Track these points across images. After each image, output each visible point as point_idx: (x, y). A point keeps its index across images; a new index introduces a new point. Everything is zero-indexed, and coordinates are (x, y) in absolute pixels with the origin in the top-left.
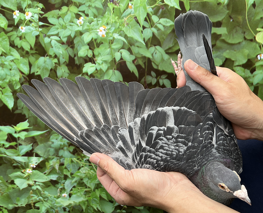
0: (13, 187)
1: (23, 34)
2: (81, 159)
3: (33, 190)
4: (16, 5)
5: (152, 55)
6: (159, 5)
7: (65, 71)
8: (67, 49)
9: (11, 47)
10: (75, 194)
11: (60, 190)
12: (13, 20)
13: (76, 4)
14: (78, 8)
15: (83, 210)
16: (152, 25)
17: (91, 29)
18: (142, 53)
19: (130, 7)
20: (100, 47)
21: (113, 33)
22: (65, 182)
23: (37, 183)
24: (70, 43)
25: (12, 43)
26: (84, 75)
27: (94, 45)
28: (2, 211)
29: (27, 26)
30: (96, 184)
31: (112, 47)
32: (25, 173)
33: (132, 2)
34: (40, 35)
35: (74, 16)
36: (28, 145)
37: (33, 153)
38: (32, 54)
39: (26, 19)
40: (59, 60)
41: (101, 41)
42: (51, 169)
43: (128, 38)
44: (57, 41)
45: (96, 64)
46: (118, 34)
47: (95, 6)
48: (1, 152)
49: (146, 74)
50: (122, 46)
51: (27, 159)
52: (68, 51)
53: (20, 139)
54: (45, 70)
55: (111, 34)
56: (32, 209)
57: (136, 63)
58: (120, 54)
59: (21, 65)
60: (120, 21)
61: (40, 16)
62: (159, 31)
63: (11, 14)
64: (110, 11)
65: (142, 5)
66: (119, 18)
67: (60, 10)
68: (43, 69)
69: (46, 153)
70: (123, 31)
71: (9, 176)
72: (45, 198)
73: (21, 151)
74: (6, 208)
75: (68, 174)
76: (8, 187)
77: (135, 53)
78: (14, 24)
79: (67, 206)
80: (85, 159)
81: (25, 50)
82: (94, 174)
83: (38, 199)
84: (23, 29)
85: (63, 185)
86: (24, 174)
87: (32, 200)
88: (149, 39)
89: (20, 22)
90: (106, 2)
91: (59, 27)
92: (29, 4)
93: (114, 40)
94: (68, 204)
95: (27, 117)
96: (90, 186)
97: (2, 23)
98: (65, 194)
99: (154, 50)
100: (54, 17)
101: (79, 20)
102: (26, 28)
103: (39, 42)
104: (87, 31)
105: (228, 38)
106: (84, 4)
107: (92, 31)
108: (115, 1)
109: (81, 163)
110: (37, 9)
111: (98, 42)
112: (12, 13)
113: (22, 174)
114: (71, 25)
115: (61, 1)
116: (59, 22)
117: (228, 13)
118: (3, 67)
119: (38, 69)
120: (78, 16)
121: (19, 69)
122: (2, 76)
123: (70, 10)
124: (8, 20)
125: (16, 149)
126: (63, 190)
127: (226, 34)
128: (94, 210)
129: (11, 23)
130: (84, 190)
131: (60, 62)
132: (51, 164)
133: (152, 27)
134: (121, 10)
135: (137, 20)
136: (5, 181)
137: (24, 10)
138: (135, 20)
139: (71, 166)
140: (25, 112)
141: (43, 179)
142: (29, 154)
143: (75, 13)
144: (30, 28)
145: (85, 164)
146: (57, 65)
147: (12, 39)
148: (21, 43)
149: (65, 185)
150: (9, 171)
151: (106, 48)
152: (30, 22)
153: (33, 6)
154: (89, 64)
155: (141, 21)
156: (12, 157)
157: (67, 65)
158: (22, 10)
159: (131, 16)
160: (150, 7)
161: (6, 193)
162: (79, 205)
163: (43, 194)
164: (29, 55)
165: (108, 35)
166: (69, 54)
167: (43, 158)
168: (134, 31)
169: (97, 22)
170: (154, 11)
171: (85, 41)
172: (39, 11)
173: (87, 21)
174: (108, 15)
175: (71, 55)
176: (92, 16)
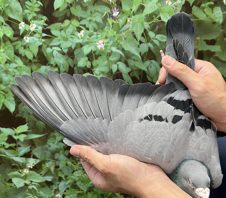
0: (11, 185)
1: (27, 44)
2: (75, 163)
3: (29, 190)
4: (22, 17)
6: (156, 22)
8: (67, 60)
9: (15, 55)
10: (68, 195)
11: (55, 190)
12: (19, 30)
13: (77, 18)
14: (79, 22)
16: (149, 40)
17: (90, 42)
18: (138, 67)
19: (128, 23)
20: (98, 59)
21: (111, 46)
22: (59, 183)
23: (33, 183)
24: (71, 54)
25: (16, 51)
27: (93, 56)
29: (31, 37)
30: (88, 187)
31: (110, 59)
32: (23, 173)
33: (130, 18)
34: (43, 45)
35: (76, 29)
36: (26, 147)
37: (31, 154)
38: (34, 63)
39: (31, 30)
40: (59, 69)
41: (99, 54)
42: (46, 170)
43: (125, 52)
44: (58, 51)
45: (93, 74)
46: (116, 47)
47: (95, 21)
48: (2, 152)
50: (119, 59)
51: (25, 160)
52: (69, 61)
53: (19, 141)
55: (109, 48)
57: (132, 75)
58: (117, 66)
59: (24, 72)
60: (118, 35)
61: (44, 28)
62: (155, 46)
63: (17, 25)
64: (109, 26)
65: (139, 21)
66: (117, 32)
67: (62, 23)
69: (43, 156)
70: (121, 45)
71: (7, 175)
73: (19, 152)
75: (63, 176)
76: (6, 185)
77: (131, 66)
78: (20, 34)
80: (79, 163)
81: (28, 59)
82: (87, 178)
84: (27, 39)
85: (57, 186)
86: (21, 174)
88: (145, 53)
89: (26, 33)
91: (61, 39)
92: (34, 16)
93: (112, 53)
95: (27, 121)
96: (82, 189)
97: (8, 33)
98: (59, 195)
99: (149, 64)
100: (57, 30)
101: (80, 33)
102: (30, 39)
103: (42, 52)
104: (87, 43)
105: (222, 56)
106: (86, 18)
107: (92, 44)
108: (115, 17)
109: (75, 167)
110: (42, 21)
111: (97, 54)
112: (18, 24)
113: (19, 174)
114: (72, 38)
115: (64, 15)
116: (61, 34)
117: (223, 32)
118: (7, 74)
120: (79, 30)
122: (5, 82)
123: (72, 24)
124: (14, 30)
125: (15, 150)
126: (57, 191)
127: (220, 52)
129: (17, 33)
130: (76, 192)
131: (61, 70)
132: (47, 166)
133: (148, 42)
134: (120, 25)
135: (135, 35)
136: (4, 179)
137: (29, 22)
138: (132, 35)
139: (66, 169)
140: (26, 116)
141: (39, 179)
142: (27, 155)
143: (76, 27)
144: (34, 38)
145: (79, 168)
147: (17, 48)
148: (25, 51)
149: (59, 186)
150: (8, 170)
151: (104, 60)
152: (34, 33)
153: (38, 18)
155: (138, 37)
156: (11, 157)
158: (27, 22)
159: (129, 31)
160: (147, 23)
161: (4, 191)
163: (38, 194)
164: (32, 64)
165: (106, 48)
166: (69, 64)
167: (39, 160)
168: (131, 45)
169: (96, 35)
170: (151, 28)
171: (84, 53)
172: (43, 23)
173: (87, 34)
174: (107, 29)
175: (71, 65)
176: (92, 30)
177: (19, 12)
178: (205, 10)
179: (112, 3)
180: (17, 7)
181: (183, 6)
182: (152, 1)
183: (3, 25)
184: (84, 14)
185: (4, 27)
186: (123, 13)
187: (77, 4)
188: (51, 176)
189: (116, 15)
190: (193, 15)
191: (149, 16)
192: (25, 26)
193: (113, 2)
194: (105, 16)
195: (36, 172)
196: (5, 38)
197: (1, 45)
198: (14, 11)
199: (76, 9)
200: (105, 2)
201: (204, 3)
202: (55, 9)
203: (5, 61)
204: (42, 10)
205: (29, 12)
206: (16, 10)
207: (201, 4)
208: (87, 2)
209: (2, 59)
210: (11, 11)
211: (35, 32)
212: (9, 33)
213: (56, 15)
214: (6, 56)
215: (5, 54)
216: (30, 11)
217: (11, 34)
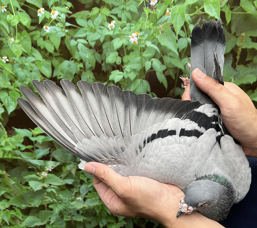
0: (28, 188)
1: (47, 34)
3: (47, 193)
4: (42, 2)
5: (185, 66)
6: (198, 14)
7: (90, 77)
8: (94, 54)
9: (33, 47)
10: (90, 198)
11: (75, 193)
12: (38, 18)
13: (108, 6)
14: (111, 10)
15: (96, 214)
16: (189, 35)
17: (122, 35)
18: (174, 64)
19: (167, 14)
20: (130, 54)
21: (146, 40)
22: (81, 186)
23: (52, 186)
24: (98, 48)
25: (34, 43)
26: (110, 83)
27: (124, 52)
28: (15, 210)
29: (52, 26)
31: (143, 55)
32: (41, 176)
33: (170, 9)
34: (66, 36)
35: (106, 19)
36: (45, 149)
37: (50, 157)
38: (56, 57)
39: (52, 18)
40: (84, 65)
41: (132, 48)
42: (67, 173)
43: (161, 47)
44: (84, 44)
45: (123, 72)
46: (151, 41)
47: (129, 9)
48: (17, 154)
49: (175, 86)
50: (154, 55)
51: (43, 163)
52: (96, 56)
53: (37, 142)
54: (68, 74)
55: (143, 42)
56: (45, 209)
57: (167, 73)
58: (151, 64)
59: (43, 67)
60: (154, 28)
61: (68, 16)
63: (36, 11)
64: (145, 16)
65: (180, 12)
66: (154, 24)
67: (90, 12)
68: (67, 73)
69: (63, 158)
70: (157, 39)
71: (24, 178)
72: (59, 201)
73: (37, 154)
74: (18, 208)
75: (85, 179)
76: (22, 188)
77: (166, 63)
78: (38, 22)
79: (81, 209)
81: (48, 52)
83: (52, 201)
84: (48, 29)
85: (78, 189)
86: (39, 177)
87: (46, 202)
88: (184, 49)
89: (45, 21)
90: (142, 6)
91: (87, 30)
92: (56, 1)
93: (146, 48)
94: (81, 207)
97: (25, 20)
98: (79, 198)
100: (83, 19)
101: (110, 23)
102: (51, 28)
103: (65, 45)
104: (118, 36)
106: (118, 6)
107: (123, 37)
108: (152, 6)
110: (65, 8)
111: (129, 49)
112: (36, 10)
113: (37, 177)
114: (101, 29)
115: (93, 1)
116: (88, 25)
118: (23, 68)
119: (62, 73)
120: (110, 20)
121: (40, 71)
122: (21, 78)
123: (101, 12)
124: (31, 17)
125: (33, 153)
126: (78, 194)
128: (108, 214)
129: (35, 21)
131: (86, 67)
132: (68, 169)
133: (188, 37)
134: (157, 16)
135: (174, 28)
136: (19, 182)
137: (50, 8)
138: (171, 29)
141: (58, 182)
142: (46, 158)
143: (106, 16)
144: (55, 28)
146: (82, 70)
147: (35, 39)
148: (45, 43)
149: (81, 189)
150: (24, 173)
151: (136, 56)
153: (61, 4)
154: (117, 72)
155: (177, 30)
156: (27, 160)
157: (93, 71)
158: (47, 8)
159: (167, 23)
160: (188, 15)
161: (20, 194)
162: (93, 209)
163: (57, 197)
164: (53, 58)
165: (140, 43)
166: (96, 59)
167: (60, 163)
168: (168, 39)
169: (130, 27)
170: (192, 20)
171: (114, 47)
172: (67, 10)
173: (119, 26)
174: (142, 20)
175: (98, 60)
176: (125, 21)
178: (255, 2)
183: (18, 11)
184: (116, 1)
185: (19, 13)
188: (72, 179)
189: (154, 4)
190: (241, 7)
191: (191, 6)
192: (45, 12)
194: (142, 5)
195: (55, 175)
196: (20, 27)
197: (16, 35)
203: (21, 54)
209: (17, 52)
211: (57, 20)
212: (26, 20)
214: (22, 48)
215: (21, 45)
217: (28, 22)
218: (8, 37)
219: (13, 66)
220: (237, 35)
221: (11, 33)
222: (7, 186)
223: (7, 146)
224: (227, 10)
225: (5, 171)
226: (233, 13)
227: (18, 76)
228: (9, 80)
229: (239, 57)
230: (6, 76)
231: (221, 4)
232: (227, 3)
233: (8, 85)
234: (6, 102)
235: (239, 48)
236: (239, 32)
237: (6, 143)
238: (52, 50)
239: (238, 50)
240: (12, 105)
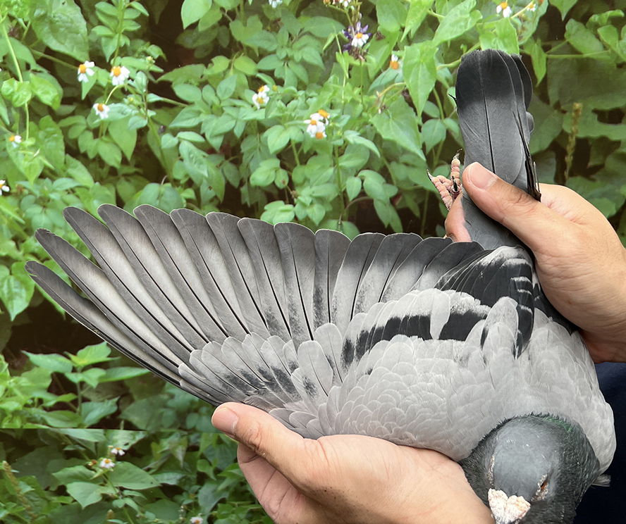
0: (64, 502)
1: (102, 122)
3: (116, 510)
4: (88, 48)
8: (221, 167)
10: (223, 517)
11: (186, 508)
12: (78, 86)
13: (250, 51)
14: (257, 62)
16: (447, 111)
17: (287, 118)
18: (416, 182)
19: (393, 66)
20: (308, 163)
21: (345, 128)
22: (200, 489)
23: (126, 493)
24: (231, 150)
25: (71, 145)
27: (294, 157)
29: (115, 103)
31: (340, 164)
32: (97, 469)
33: (399, 53)
34: (150, 126)
35: (246, 82)
36: (106, 401)
37: (120, 420)
38: (126, 176)
39: (114, 84)
40: (197, 192)
41: (311, 149)
42: (163, 459)
43: (384, 144)
44: (195, 144)
45: (294, 205)
46: (358, 131)
47: (302, 58)
48: (35, 418)
49: (422, 232)
50: (365, 163)
51: (102, 435)
52: (225, 170)
53: (84, 385)
55: (339, 133)
57: (400, 203)
58: (361, 183)
59: (95, 202)
60: (364, 99)
61: (152, 79)
63: (73, 70)
64: (341, 73)
65: (424, 60)
66: (363, 91)
67: (207, 66)
69: (153, 421)
70: (372, 125)
71: (53, 477)
73: (86, 416)
75: (209, 471)
76: (49, 501)
77: (397, 180)
78: (80, 95)
81: (107, 165)
84: (104, 111)
85: (193, 496)
86: (93, 472)
88: (436, 147)
89: (98, 92)
90: (332, 49)
91: (202, 110)
92: (122, 45)
93: (348, 147)
97: (47, 93)
98: (197, 519)
100: (191, 84)
101: (257, 93)
102: (111, 108)
103: (148, 147)
104: (277, 121)
106: (274, 52)
107: (290, 123)
108: (357, 48)
110: (145, 59)
111: (305, 151)
112: (74, 67)
113: (87, 471)
114: (235, 106)
115: (213, 42)
116: (202, 98)
118: (44, 207)
120: (255, 84)
123: (234, 67)
124: (63, 84)
125: (75, 412)
126: (193, 508)
129: (71, 92)
130: (245, 509)
131: (202, 198)
132: (166, 448)
133: (445, 117)
134: (369, 72)
135: (410, 98)
136: (43, 488)
137: (108, 61)
138: (403, 99)
139: (217, 451)
141: (143, 482)
142: (109, 423)
143: (247, 76)
144: (122, 108)
146: (192, 205)
147: (72, 135)
148: (97, 145)
149: (199, 496)
150: (53, 463)
151: (323, 167)
152: (124, 92)
153: (134, 52)
154: (279, 205)
155: (420, 102)
156: (62, 430)
157: (221, 207)
158: (102, 62)
159: (395, 87)
160: (444, 65)
161: (44, 517)
163: (141, 519)
164: (119, 179)
165: (331, 135)
166: (226, 178)
167: (144, 433)
168: (399, 124)
169: (304, 100)
170: (454, 78)
171: (270, 147)
172: (150, 65)
173: (278, 97)
174: (334, 83)
175: (231, 181)
176: (291, 85)
177: (77, 33)
178: (600, 31)
179: (350, 10)
180: (71, 19)
181: (542, 19)
182: (459, 6)
183: (29, 71)
184: (269, 40)
185: (31, 75)
186: (380, 38)
187: (250, 11)
188: (177, 472)
189: (361, 44)
190: (568, 43)
191: (449, 45)
192: (97, 72)
193: (353, 8)
194: (331, 47)
195: (134, 464)
196: (37, 109)
197: (25, 127)
198: (62, 29)
199: (248, 25)
200: (331, 9)
201: (599, 13)
202: (185, 25)
203: (39, 173)
204: (145, 29)
205: (108, 32)
206: (67, 28)
207: (591, 16)
208: (279, 6)
209: (30, 167)
210: (54, 30)
211: (126, 90)
212: (50, 92)
213: (187, 41)
214: (41, 158)
215: (38, 152)
216: (111, 29)
217: (55, 97)
218: (5, 133)
219: (20, 201)
220: (562, 107)
221: (14, 122)
222: (12, 499)
223: (9, 399)
224: (535, 51)
225: (5, 462)
226: (551, 56)
227: (33, 226)
228: (11, 236)
229: (572, 157)
230: (4, 226)
231: (520, 38)
232: (535, 36)
233: (8, 248)
234: (5, 290)
235: (570, 137)
236: (567, 101)
237: (6, 390)
238: (116, 161)
239: (568, 143)
240: (21, 297)
